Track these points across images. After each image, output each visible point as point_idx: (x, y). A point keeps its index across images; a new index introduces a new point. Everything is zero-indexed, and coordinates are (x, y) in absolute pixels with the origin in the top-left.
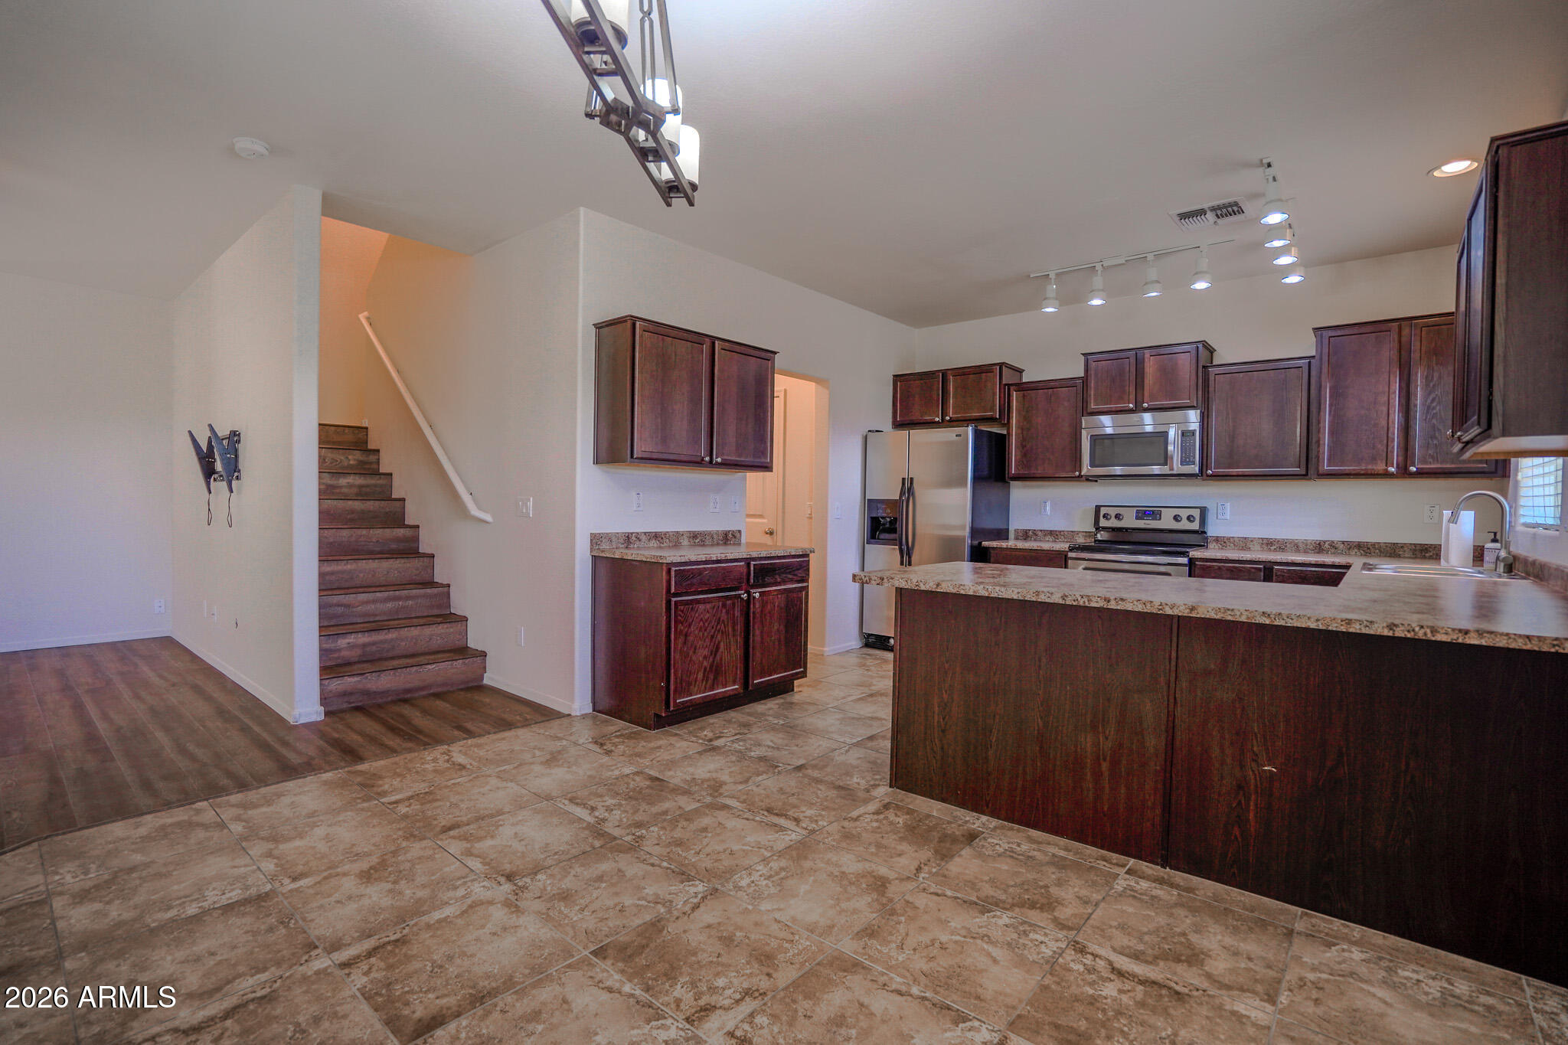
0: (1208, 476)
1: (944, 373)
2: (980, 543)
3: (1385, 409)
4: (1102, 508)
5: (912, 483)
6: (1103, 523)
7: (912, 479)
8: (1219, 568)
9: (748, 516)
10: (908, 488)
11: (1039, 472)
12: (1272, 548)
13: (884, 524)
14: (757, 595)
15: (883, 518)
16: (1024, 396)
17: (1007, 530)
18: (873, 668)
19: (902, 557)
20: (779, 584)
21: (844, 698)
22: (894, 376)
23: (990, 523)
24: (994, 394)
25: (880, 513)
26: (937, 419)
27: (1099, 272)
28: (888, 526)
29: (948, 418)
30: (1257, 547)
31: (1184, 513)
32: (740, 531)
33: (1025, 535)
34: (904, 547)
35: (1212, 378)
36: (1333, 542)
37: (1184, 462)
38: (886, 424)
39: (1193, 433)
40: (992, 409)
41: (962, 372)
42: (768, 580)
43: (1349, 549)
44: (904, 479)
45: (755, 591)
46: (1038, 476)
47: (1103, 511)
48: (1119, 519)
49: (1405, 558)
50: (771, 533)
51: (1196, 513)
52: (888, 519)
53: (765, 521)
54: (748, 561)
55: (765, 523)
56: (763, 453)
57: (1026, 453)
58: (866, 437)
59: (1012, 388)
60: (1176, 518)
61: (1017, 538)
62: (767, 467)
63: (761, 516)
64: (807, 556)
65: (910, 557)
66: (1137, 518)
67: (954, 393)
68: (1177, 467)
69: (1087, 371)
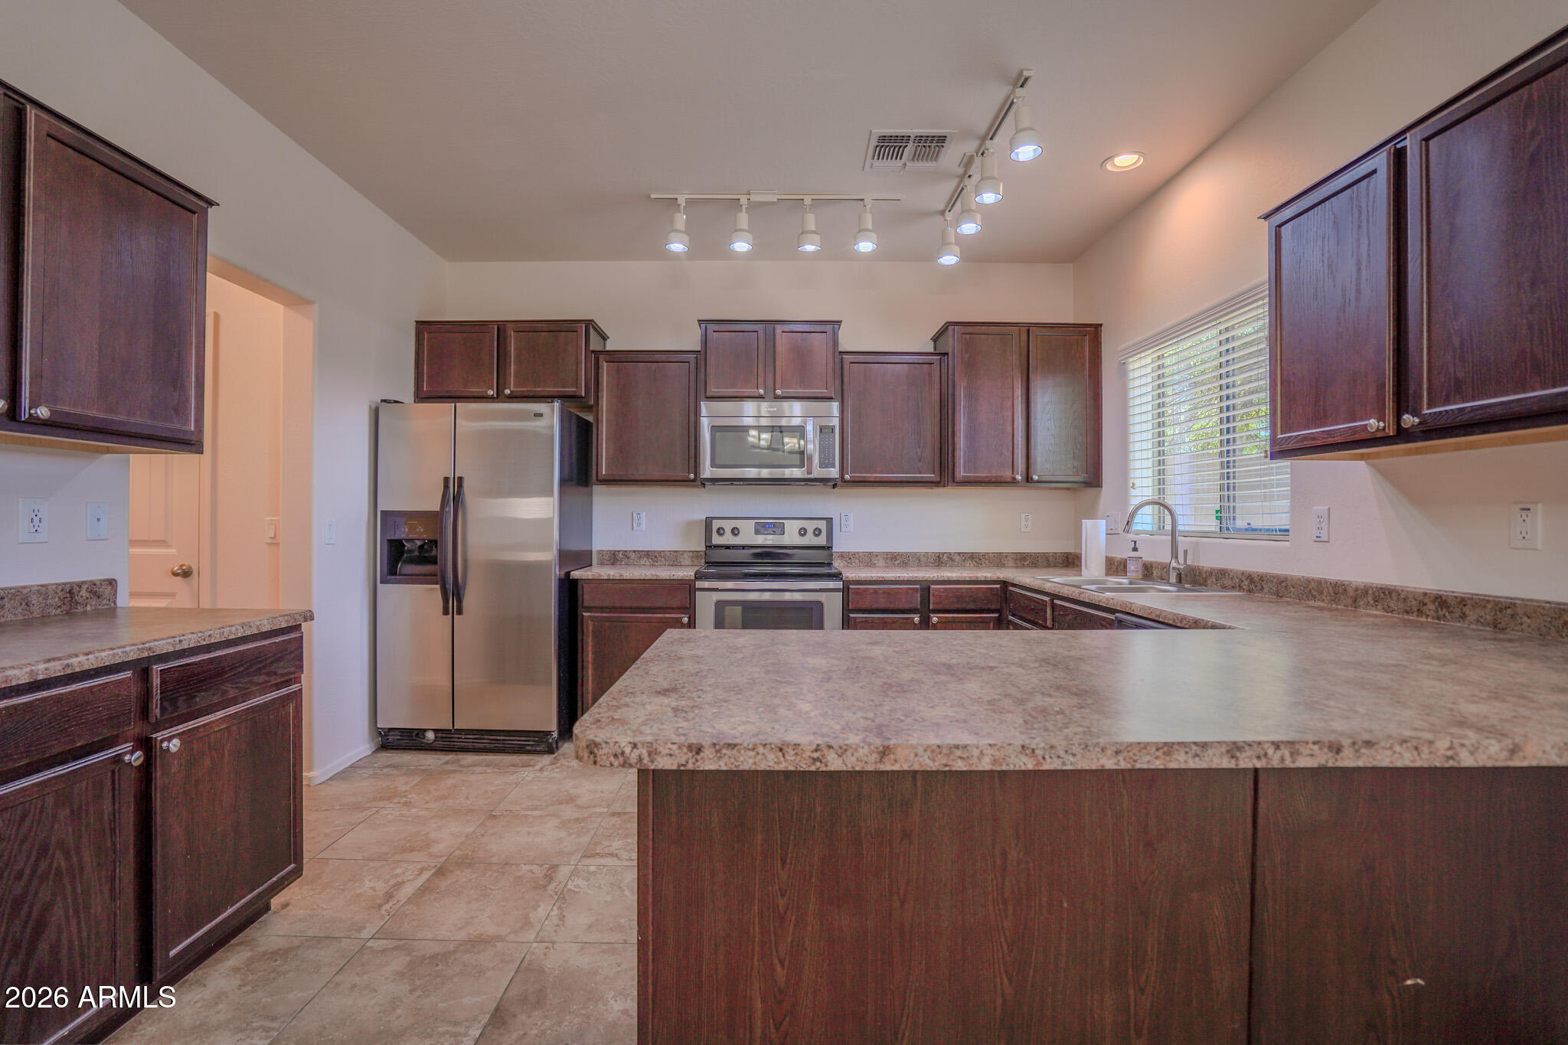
0: (846, 482)
1: (501, 327)
2: (568, 574)
3: (1009, 414)
4: (714, 521)
5: (460, 486)
6: (717, 540)
7: (460, 479)
8: (875, 592)
9: (134, 543)
10: (454, 492)
11: (640, 474)
12: (896, 563)
13: (410, 551)
14: (175, 745)
15: (409, 540)
16: (618, 370)
17: (591, 551)
18: (413, 797)
19: (446, 601)
20: (234, 701)
21: (389, 896)
22: (417, 322)
23: (575, 545)
24: (578, 363)
25: (402, 533)
26: (490, 392)
27: (744, 207)
28: (416, 553)
29: (507, 392)
30: (881, 563)
31: (810, 526)
32: (112, 583)
33: (614, 558)
34: (450, 586)
35: (846, 366)
36: (950, 554)
37: (823, 464)
38: (407, 395)
39: (833, 429)
40: (576, 384)
41: (529, 328)
42: (201, 700)
43: (964, 561)
44: (446, 480)
45: (166, 733)
46: (638, 478)
47: (716, 524)
48: (735, 535)
49: (1008, 567)
50: (186, 574)
51: (822, 525)
52: (419, 543)
53: (172, 551)
54: (142, 668)
55: (174, 555)
56: (180, 410)
57: (622, 451)
58: (377, 410)
59: (602, 358)
60: (803, 532)
61: (601, 564)
62: (190, 443)
63: (161, 543)
64: (298, 627)
65: (460, 601)
66: (757, 532)
67: (518, 356)
68: (818, 472)
69: (705, 341)
